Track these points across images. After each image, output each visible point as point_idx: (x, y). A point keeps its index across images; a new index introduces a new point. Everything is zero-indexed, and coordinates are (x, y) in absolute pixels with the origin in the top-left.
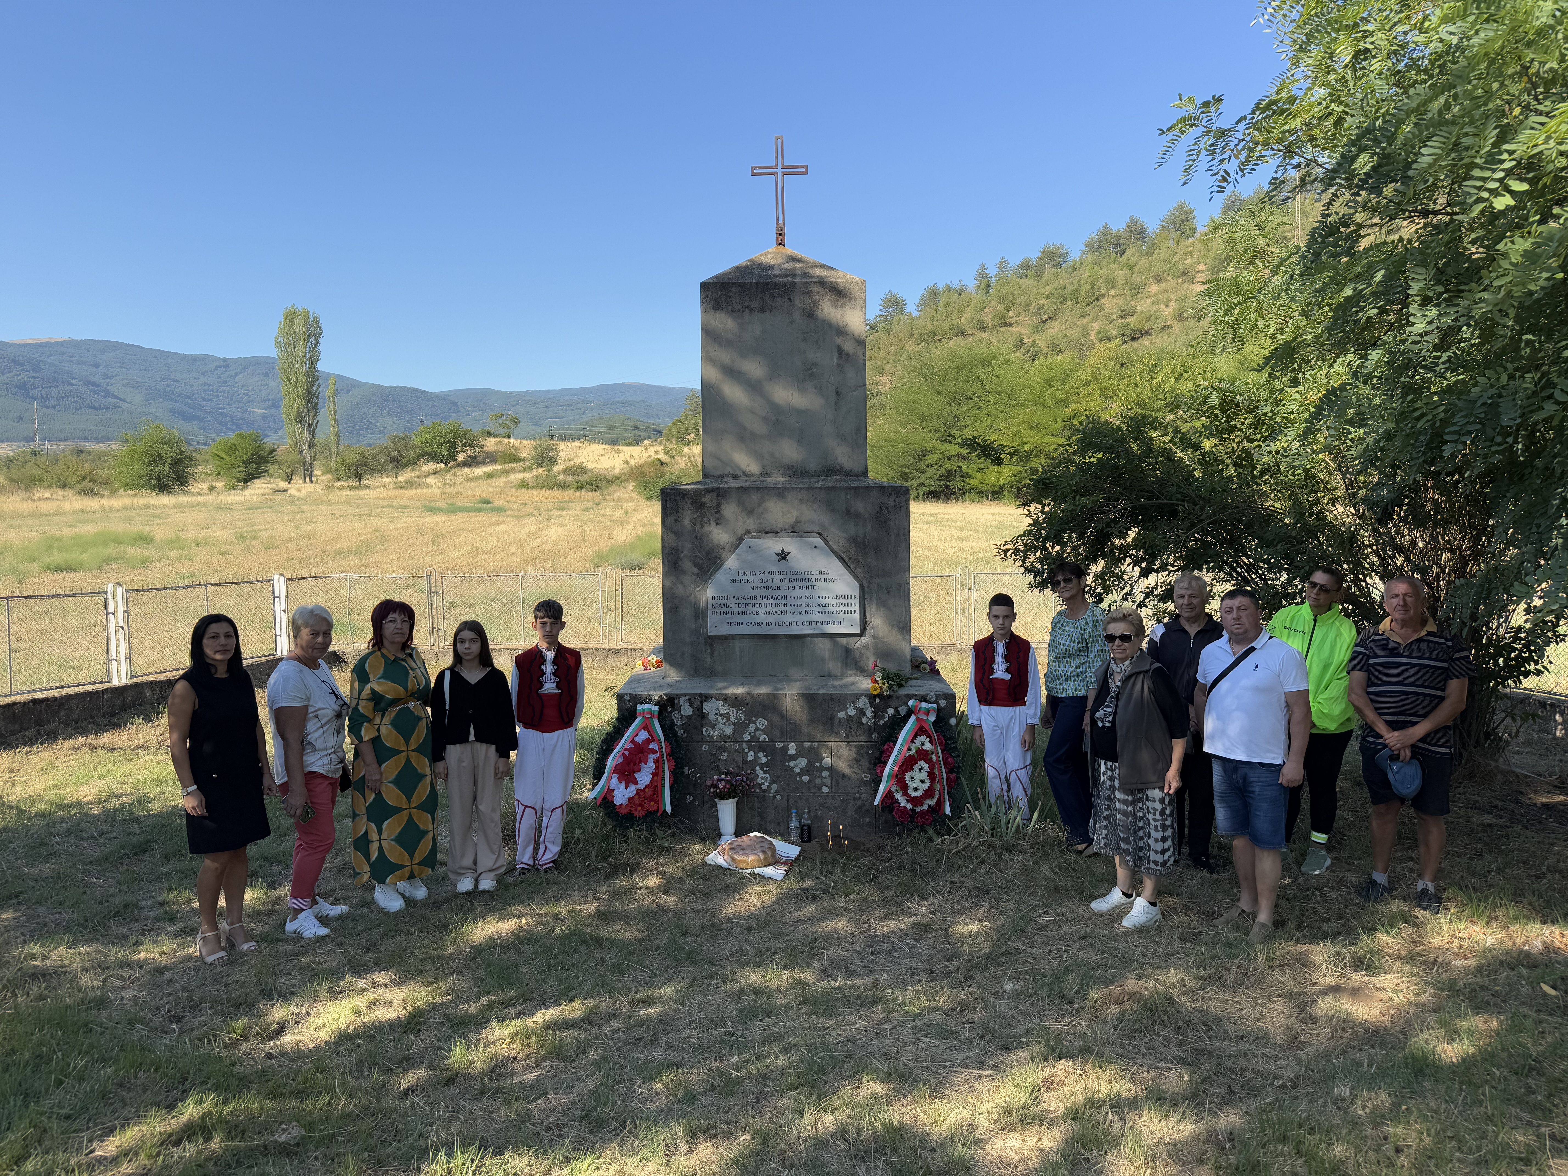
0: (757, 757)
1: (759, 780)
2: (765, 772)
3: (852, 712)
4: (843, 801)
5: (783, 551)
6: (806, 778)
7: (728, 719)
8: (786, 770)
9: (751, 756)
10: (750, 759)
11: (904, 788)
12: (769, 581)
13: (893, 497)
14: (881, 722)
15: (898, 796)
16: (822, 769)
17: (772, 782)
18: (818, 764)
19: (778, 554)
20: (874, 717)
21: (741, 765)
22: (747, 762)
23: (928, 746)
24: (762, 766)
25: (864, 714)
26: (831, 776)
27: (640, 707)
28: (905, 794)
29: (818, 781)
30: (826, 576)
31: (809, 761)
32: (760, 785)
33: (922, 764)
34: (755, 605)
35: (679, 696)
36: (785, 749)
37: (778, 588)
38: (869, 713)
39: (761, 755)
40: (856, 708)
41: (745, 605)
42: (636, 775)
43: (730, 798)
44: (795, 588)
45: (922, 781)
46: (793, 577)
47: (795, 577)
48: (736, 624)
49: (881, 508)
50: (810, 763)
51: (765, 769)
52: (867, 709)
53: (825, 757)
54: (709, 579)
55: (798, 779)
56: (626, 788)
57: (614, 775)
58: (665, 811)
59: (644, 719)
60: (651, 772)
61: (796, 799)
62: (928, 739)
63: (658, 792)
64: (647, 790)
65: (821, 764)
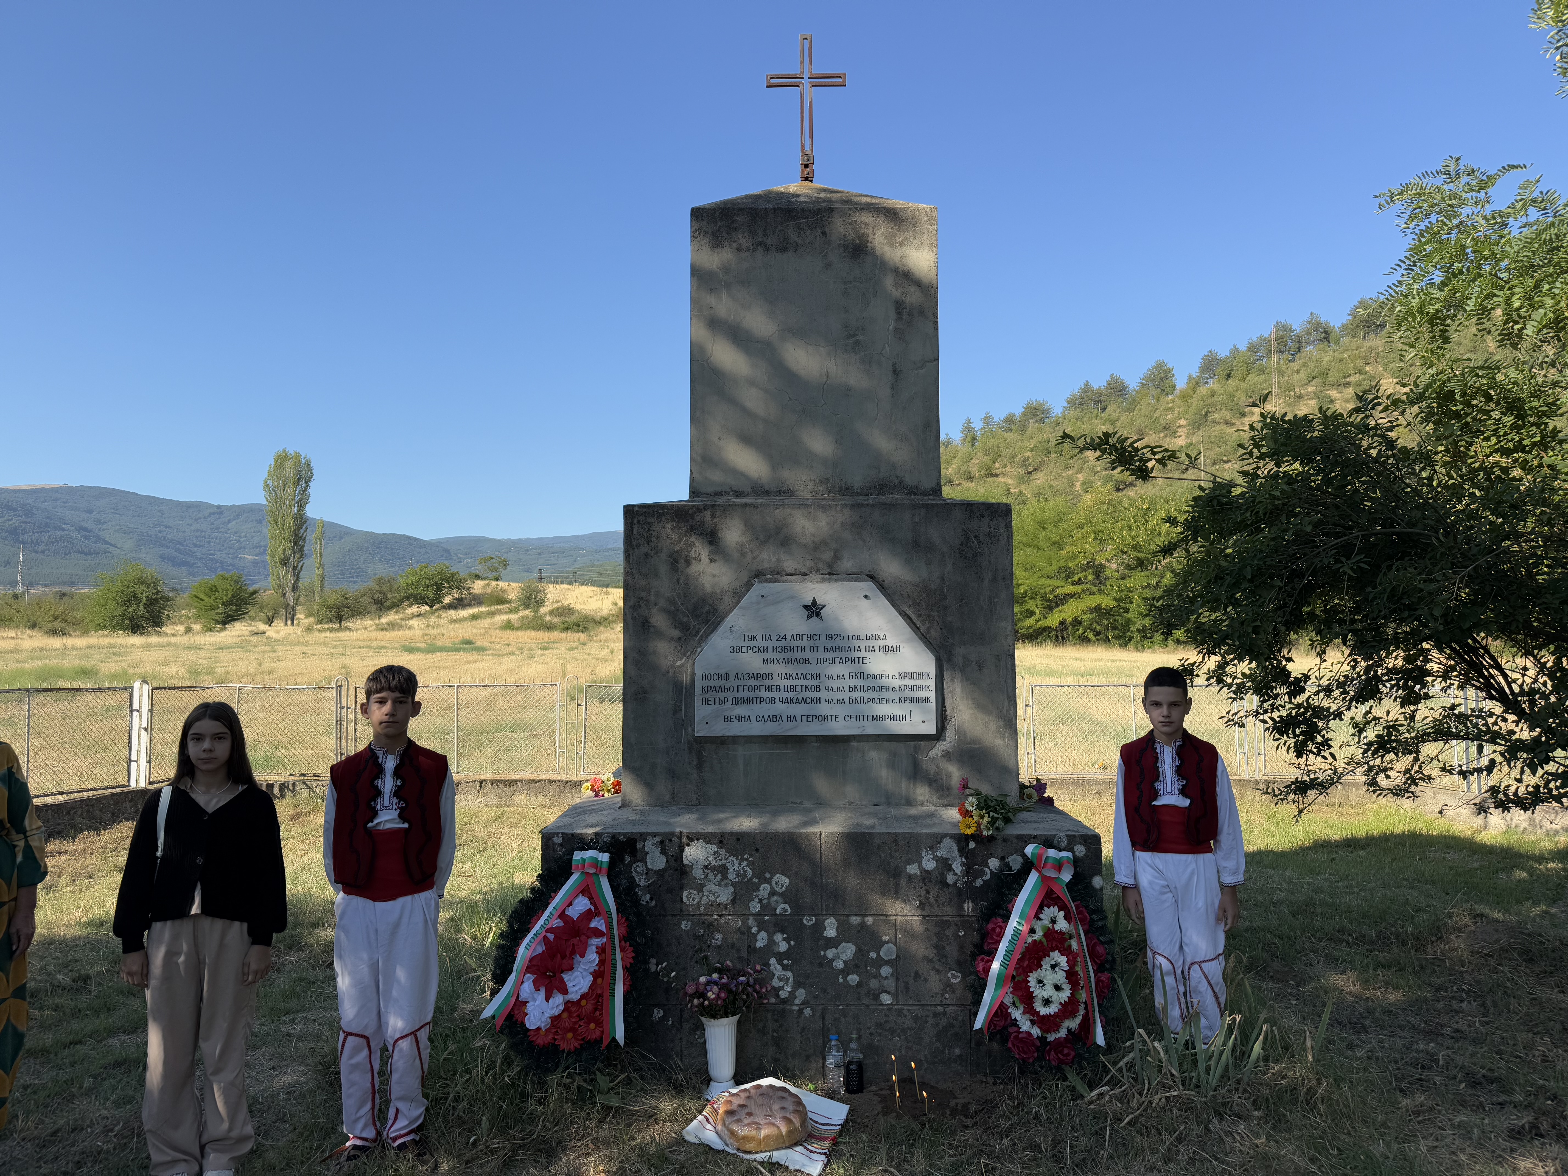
0: (771, 942)
1: (776, 983)
2: (785, 968)
3: (929, 864)
4: (916, 1018)
5: (814, 602)
6: (853, 979)
7: (725, 876)
8: (821, 965)
9: (762, 939)
10: (760, 944)
11: (1027, 999)
12: (792, 649)
13: (986, 521)
14: (979, 883)
15: (1017, 1014)
16: (880, 962)
17: (798, 984)
18: (873, 955)
19: (806, 607)
20: (967, 873)
21: (744, 954)
22: (755, 950)
23: (1062, 925)
24: (780, 957)
25: (950, 868)
26: (896, 975)
27: (578, 856)
28: (1030, 1010)
29: (874, 983)
30: (881, 643)
31: (859, 949)
32: (777, 990)
33: (1057, 957)
34: (769, 689)
35: (643, 836)
36: (819, 927)
37: (806, 661)
38: (958, 867)
39: (778, 937)
40: (937, 859)
41: (753, 689)
42: (566, 977)
43: (725, 1015)
44: (833, 661)
45: (1057, 988)
46: (830, 644)
47: (834, 644)
48: (740, 718)
49: (968, 538)
50: (861, 953)
51: (785, 962)
52: (955, 860)
53: (886, 943)
54: (697, 647)
55: (841, 980)
56: (547, 1000)
57: (528, 975)
58: (614, 1039)
59: (584, 876)
60: (592, 970)
61: (836, 1016)
62: (1062, 913)
63: (602, 1006)
64: (584, 1002)
65: (878, 954)
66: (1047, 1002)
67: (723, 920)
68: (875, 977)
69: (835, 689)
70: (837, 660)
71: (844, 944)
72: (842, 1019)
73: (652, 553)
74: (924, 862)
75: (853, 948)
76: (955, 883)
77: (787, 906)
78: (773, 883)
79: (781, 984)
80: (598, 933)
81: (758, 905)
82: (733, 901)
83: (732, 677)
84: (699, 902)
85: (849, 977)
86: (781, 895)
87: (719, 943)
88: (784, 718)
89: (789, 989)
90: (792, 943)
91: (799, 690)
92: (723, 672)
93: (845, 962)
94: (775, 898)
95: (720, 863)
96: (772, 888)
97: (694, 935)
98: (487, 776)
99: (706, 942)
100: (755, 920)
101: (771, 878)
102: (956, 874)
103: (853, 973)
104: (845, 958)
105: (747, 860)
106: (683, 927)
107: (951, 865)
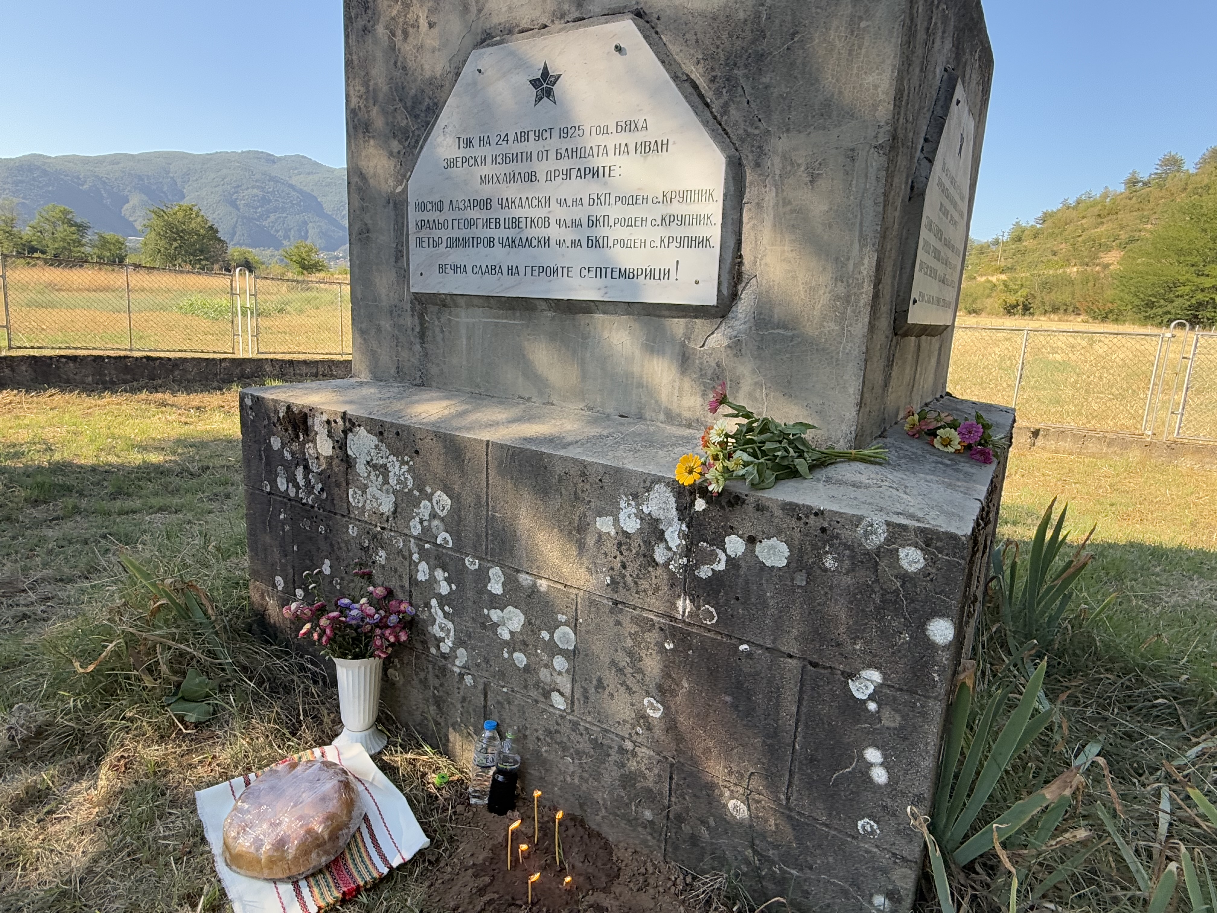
54: (415, 164)
68: (546, 666)
73: (370, 26)
88: (505, 270)
91: (523, 224)
92: (437, 198)
99: (371, 557)
107: (662, 532)
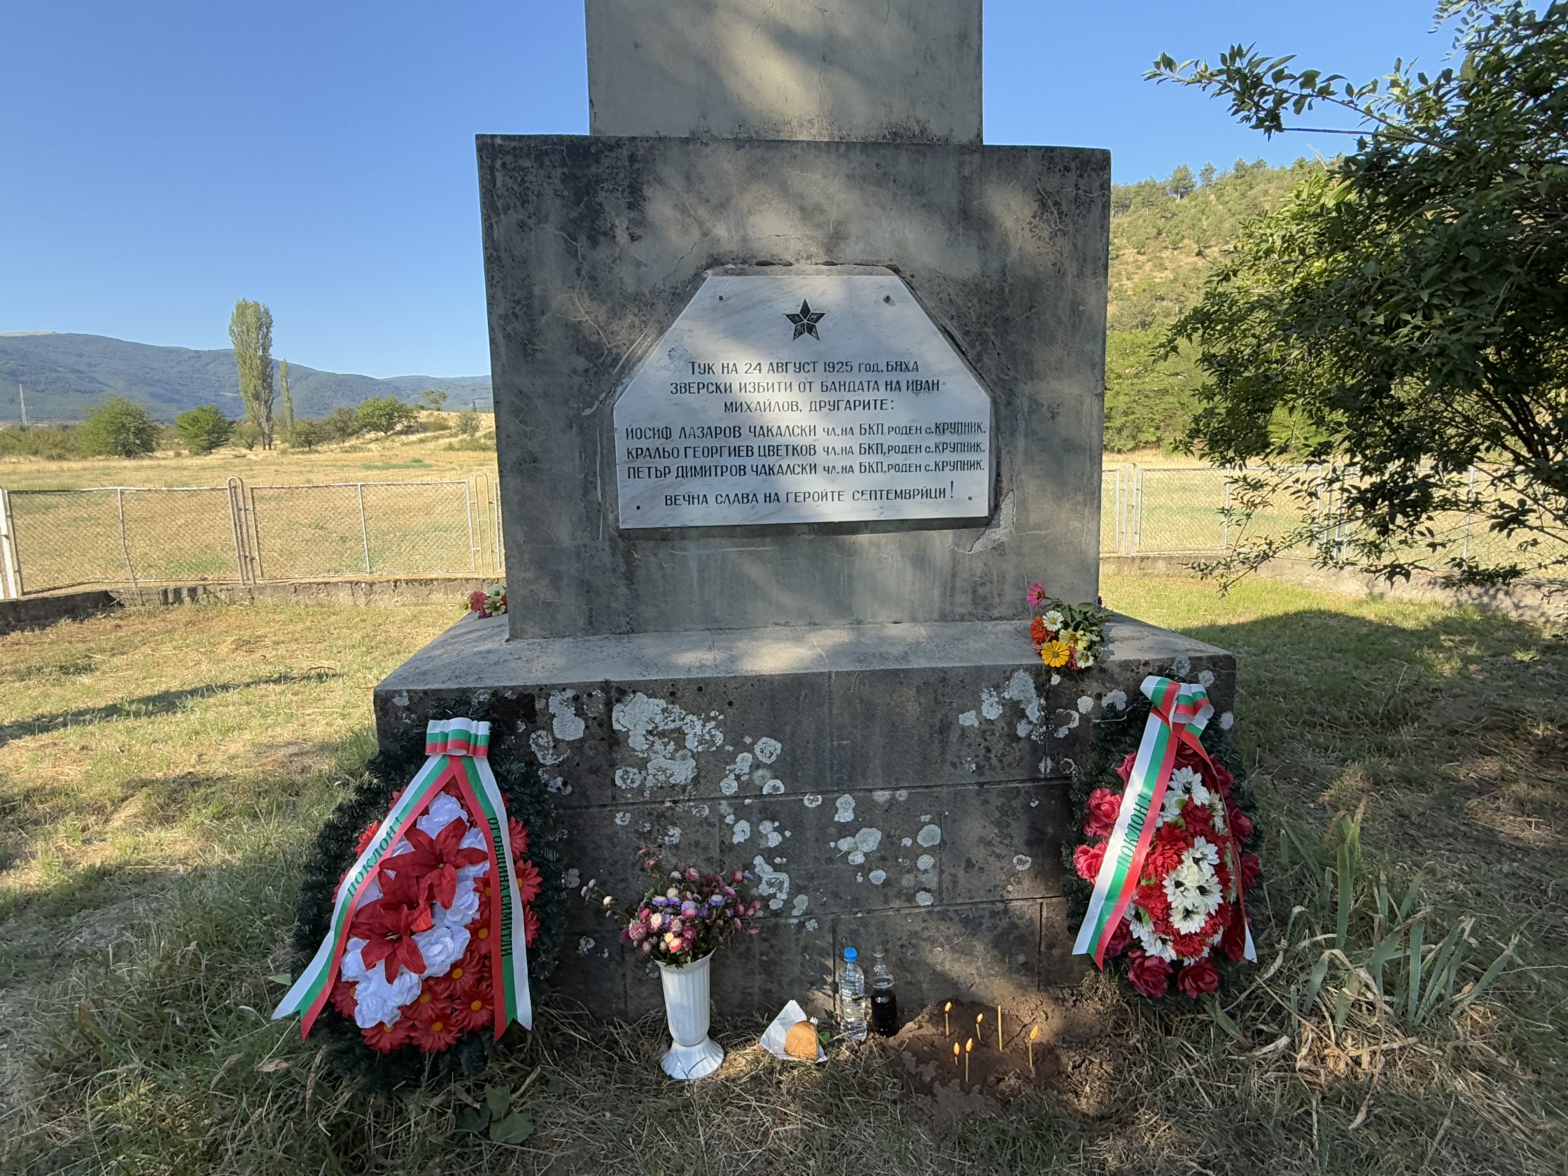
0: (756, 834)
1: (764, 890)
2: (777, 868)
3: (992, 711)
4: (966, 921)
5: (806, 308)
6: (878, 876)
7: (680, 744)
8: (830, 860)
9: (741, 832)
10: (738, 839)
11: (1160, 911)
12: (770, 387)
13: (1072, 176)
14: (1063, 732)
15: (1142, 931)
16: (917, 851)
17: (797, 889)
18: (907, 842)
19: (792, 318)
20: (1046, 720)
21: (716, 854)
22: (732, 847)
23: (1202, 796)
24: (769, 855)
25: (1022, 715)
26: (939, 866)
27: (435, 728)
28: (1163, 926)
29: (907, 881)
30: (911, 376)
31: (887, 836)
32: (766, 900)
33: (1203, 846)
34: (736, 451)
35: (545, 691)
36: (829, 808)
38: (1033, 712)
39: (766, 827)
40: (1003, 703)
41: (711, 452)
43: (693, 959)
44: (835, 406)
45: (1202, 890)
46: (832, 377)
47: (837, 377)
48: (690, 500)
50: (889, 842)
51: (778, 860)
52: (1030, 702)
53: (925, 824)
54: (616, 385)
55: (860, 879)
56: (390, 979)
57: (354, 940)
58: (515, 1022)
59: (448, 761)
60: (468, 920)
61: (854, 927)
62: (1199, 777)
63: (490, 972)
64: (457, 973)
65: (915, 841)
66: (1188, 914)
67: (679, 808)
68: (909, 871)
69: (838, 450)
70: (842, 405)
71: (864, 830)
72: (862, 930)
73: (531, 222)
74: (985, 708)
75: (878, 835)
76: (1029, 735)
77: (778, 783)
78: (757, 751)
79: (772, 891)
80: (474, 856)
81: (735, 784)
82: (696, 780)
83: (676, 434)
84: (643, 784)
85: (871, 875)
86: (769, 767)
87: (676, 841)
88: (761, 498)
89: (784, 897)
90: (788, 834)
91: (783, 452)
92: (660, 424)
93: (866, 855)
94: (760, 772)
95: (672, 726)
96: (755, 757)
97: (637, 831)
98: (402, 576)
99: (655, 841)
100: (730, 805)
101: (754, 743)
102: (1030, 723)
103: (878, 868)
104: (866, 849)
105: (714, 718)
106: (618, 821)
107: (1023, 710)
